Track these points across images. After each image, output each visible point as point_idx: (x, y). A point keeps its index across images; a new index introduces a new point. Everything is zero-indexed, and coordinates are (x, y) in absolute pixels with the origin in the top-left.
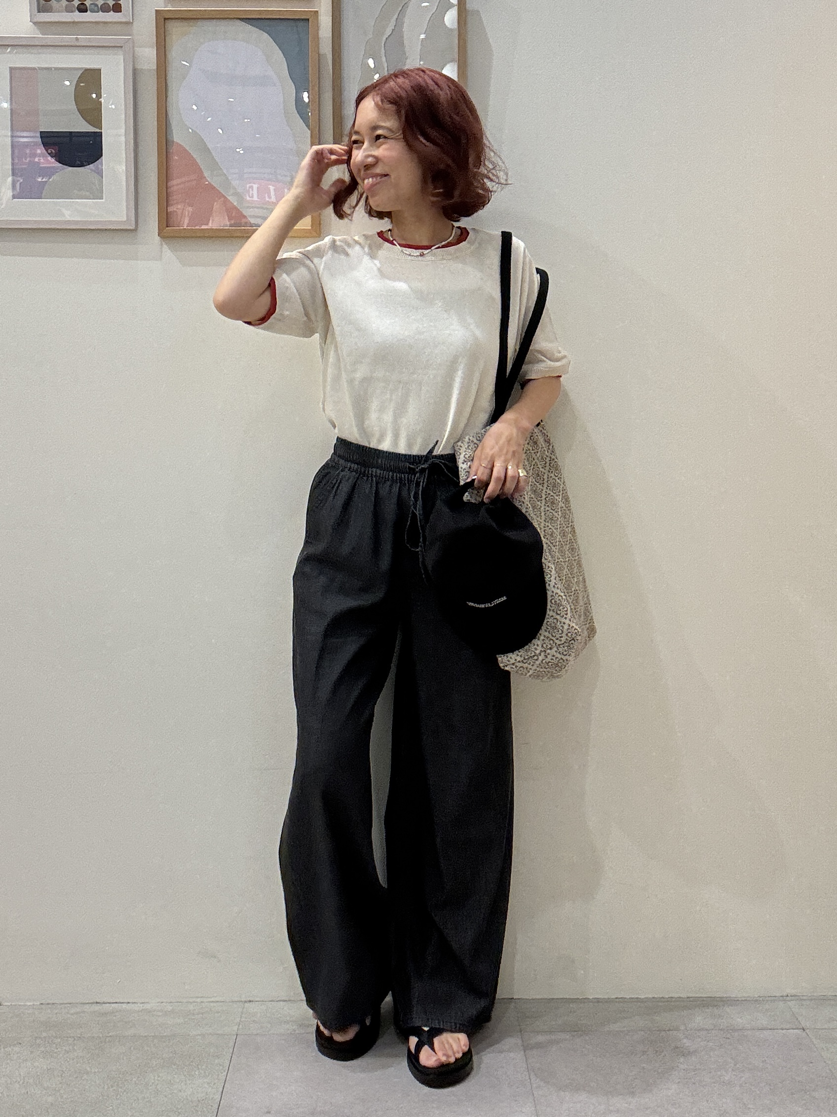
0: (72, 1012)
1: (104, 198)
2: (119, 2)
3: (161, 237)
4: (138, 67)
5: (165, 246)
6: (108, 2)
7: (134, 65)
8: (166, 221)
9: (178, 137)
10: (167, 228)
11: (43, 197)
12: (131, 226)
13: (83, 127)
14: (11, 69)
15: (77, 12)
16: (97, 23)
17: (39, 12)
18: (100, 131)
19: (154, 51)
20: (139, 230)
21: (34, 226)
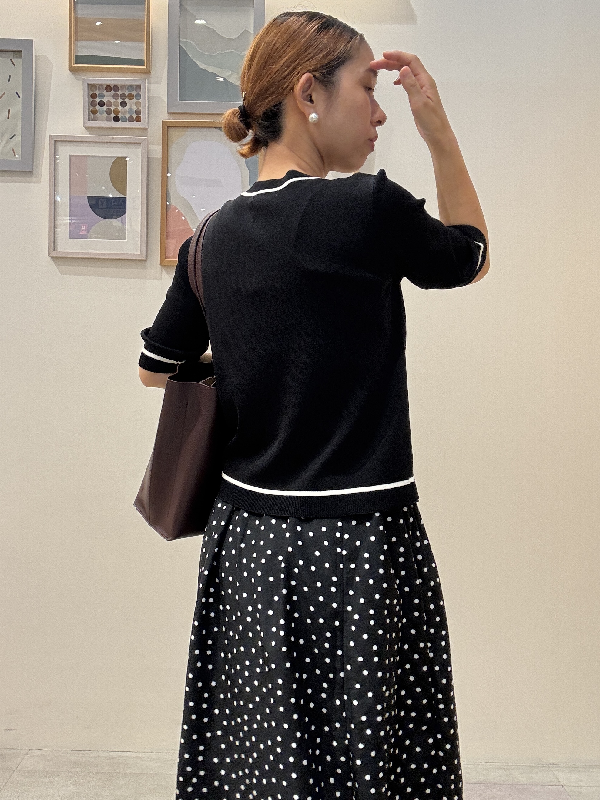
0: (92, 755)
1: (127, 238)
2: (140, 115)
3: (162, 266)
4: (150, 156)
5: (163, 270)
6: (133, 115)
7: (147, 156)
8: (164, 255)
9: (174, 202)
10: (166, 260)
12: (143, 257)
13: (115, 194)
14: (70, 156)
15: (113, 122)
16: (126, 128)
17: (89, 120)
18: (125, 196)
19: (160, 147)
20: (148, 260)
21: (83, 256)
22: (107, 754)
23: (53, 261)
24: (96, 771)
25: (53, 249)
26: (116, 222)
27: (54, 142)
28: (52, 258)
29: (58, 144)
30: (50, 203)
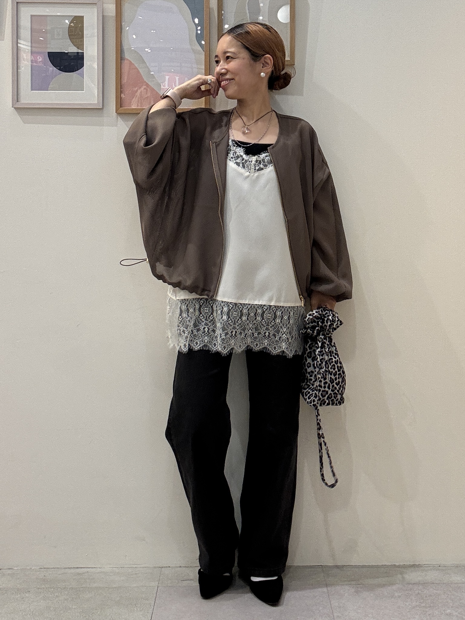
0: (59, 573)
1: (84, 89)
3: (117, 114)
4: (105, 14)
5: (119, 117)
7: (103, 13)
8: (120, 103)
9: (127, 55)
10: (121, 108)
11: (49, 89)
12: (99, 106)
13: (73, 49)
14: (32, 16)
18: (83, 51)
19: (114, 6)
20: (105, 109)
21: (43, 107)
22: (72, 571)
23: (17, 112)
24: (64, 587)
25: (16, 101)
26: (74, 75)
27: (16, 4)
28: (15, 108)
29: (20, 6)
30: (13, 58)
